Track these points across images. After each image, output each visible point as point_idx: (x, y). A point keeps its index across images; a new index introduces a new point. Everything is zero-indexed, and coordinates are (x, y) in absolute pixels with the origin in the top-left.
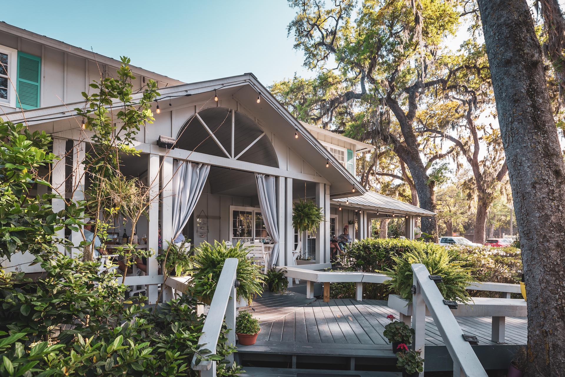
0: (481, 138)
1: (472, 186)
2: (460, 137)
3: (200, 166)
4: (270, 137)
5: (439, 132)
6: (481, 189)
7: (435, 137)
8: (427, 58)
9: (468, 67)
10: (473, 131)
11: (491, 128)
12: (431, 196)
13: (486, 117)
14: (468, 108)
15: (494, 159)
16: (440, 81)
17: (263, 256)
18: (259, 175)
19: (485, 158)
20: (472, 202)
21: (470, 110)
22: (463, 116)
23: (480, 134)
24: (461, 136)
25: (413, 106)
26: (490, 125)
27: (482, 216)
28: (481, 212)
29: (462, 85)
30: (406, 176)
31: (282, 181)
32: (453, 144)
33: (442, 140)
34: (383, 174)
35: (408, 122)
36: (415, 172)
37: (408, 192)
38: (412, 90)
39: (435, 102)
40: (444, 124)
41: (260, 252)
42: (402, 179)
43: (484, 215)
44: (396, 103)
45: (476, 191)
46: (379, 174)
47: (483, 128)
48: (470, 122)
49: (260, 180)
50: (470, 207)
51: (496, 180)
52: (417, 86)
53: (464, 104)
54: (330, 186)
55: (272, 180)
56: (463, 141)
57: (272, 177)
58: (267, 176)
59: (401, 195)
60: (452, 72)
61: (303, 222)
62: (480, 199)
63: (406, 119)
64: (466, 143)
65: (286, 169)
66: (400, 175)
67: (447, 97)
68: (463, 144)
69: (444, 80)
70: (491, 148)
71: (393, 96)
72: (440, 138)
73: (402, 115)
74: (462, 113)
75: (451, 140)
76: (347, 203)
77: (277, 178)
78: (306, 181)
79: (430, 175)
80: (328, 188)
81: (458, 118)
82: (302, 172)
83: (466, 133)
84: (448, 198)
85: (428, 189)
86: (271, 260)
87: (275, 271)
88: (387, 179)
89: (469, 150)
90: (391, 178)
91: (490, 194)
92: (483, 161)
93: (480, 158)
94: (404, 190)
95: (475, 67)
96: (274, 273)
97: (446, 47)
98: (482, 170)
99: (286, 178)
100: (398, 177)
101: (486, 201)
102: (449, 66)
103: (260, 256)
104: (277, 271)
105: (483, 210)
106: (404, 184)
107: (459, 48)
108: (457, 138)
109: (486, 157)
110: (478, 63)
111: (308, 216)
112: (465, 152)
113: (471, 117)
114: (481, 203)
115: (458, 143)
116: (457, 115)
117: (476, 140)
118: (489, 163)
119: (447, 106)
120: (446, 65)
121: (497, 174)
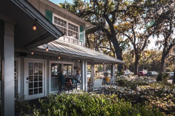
0: (136, 36)
1: (134, 53)
5: (122, 33)
6: (136, 54)
7: (121, 35)
9: (134, 6)
10: (134, 33)
13: (137, 29)
15: (140, 43)
20: (133, 58)
21: (133, 25)
22: (130, 28)
26: (138, 32)
27: (137, 63)
29: (131, 14)
32: (127, 37)
34: (104, 48)
37: (112, 54)
40: (124, 30)
42: (110, 49)
46: (102, 48)
47: (136, 33)
48: (133, 30)
50: (132, 60)
51: (141, 51)
52: (115, 11)
53: (131, 23)
56: (130, 37)
59: (110, 55)
60: (128, 8)
62: (136, 57)
64: (132, 37)
66: (110, 48)
67: (125, 20)
69: (125, 10)
70: (139, 40)
71: (106, 13)
72: (123, 35)
74: (130, 26)
76: (47, 50)
79: (121, 47)
81: (129, 28)
83: (131, 34)
84: (125, 57)
88: (105, 49)
89: (133, 40)
90: (107, 49)
91: (139, 55)
92: (136, 44)
94: (111, 54)
95: (136, 6)
98: (136, 47)
100: (109, 49)
101: (138, 58)
102: (127, 5)
106: (111, 51)
108: (128, 35)
112: (131, 41)
113: (133, 28)
114: (136, 59)
115: (129, 37)
116: (128, 27)
117: (135, 37)
118: (138, 45)
119: (125, 24)
120: (126, 5)
121: (141, 48)
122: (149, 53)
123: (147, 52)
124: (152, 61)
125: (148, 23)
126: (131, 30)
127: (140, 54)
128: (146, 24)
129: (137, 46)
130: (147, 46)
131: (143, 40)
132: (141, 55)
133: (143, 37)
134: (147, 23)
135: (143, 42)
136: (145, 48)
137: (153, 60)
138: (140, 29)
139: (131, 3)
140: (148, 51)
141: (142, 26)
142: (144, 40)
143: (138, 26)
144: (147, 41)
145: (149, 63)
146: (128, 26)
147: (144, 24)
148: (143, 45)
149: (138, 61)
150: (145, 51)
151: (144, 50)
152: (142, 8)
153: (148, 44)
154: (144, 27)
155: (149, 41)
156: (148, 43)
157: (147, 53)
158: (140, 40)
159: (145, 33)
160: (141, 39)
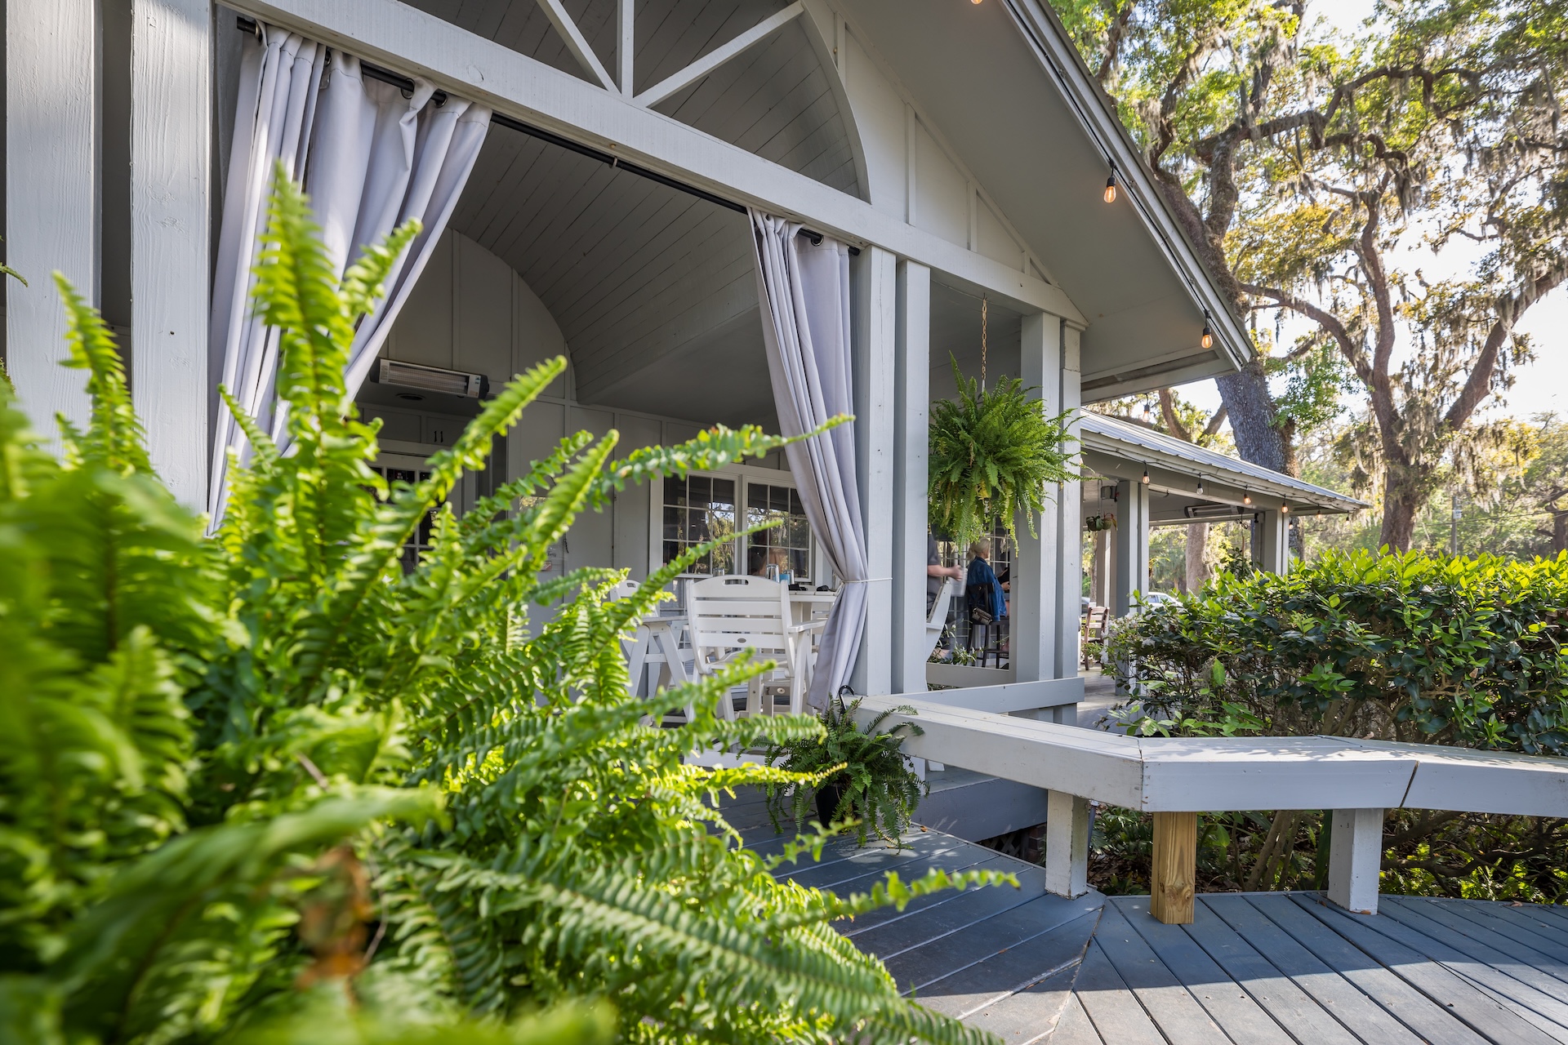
0: (1396, 310)
2: (1335, 305)
3: (422, 97)
4: (826, 32)
5: (1270, 293)
6: (1396, 455)
7: (1260, 306)
8: (1281, 31)
9: (1395, 74)
10: (1379, 286)
11: (1422, 283)
12: (1286, 462)
13: (1410, 248)
14: (1367, 216)
15: (1435, 368)
16: (1306, 118)
17: (785, 642)
18: (771, 223)
19: (1404, 367)
21: (1373, 221)
22: (1346, 244)
23: (1395, 296)
24: (1339, 302)
25: (1224, 192)
26: (1418, 273)
27: (1398, 533)
28: (1397, 521)
29: (1366, 135)
30: (1171, 420)
31: (881, 269)
32: (1314, 326)
33: (1279, 316)
35: (1211, 240)
36: (1235, 390)
38: (1223, 144)
39: (1262, 206)
40: (1291, 265)
41: (770, 625)
43: (1406, 530)
44: (1173, 183)
45: (1380, 460)
47: (1400, 281)
48: (1369, 259)
49: (773, 248)
51: (1446, 427)
53: (1356, 206)
54: (1083, 336)
55: (834, 257)
56: (1344, 319)
57: (835, 246)
58: (811, 236)
60: (1343, 93)
61: (975, 479)
62: (1393, 482)
63: (1204, 231)
64: (1355, 323)
65: (903, 217)
67: (1306, 186)
68: (1345, 326)
69: (1318, 115)
70: (1429, 337)
72: (1275, 311)
73: (1193, 218)
74: (1343, 234)
75: (1309, 315)
77: (857, 251)
78: (986, 293)
79: (1281, 400)
80: (1072, 337)
81: (1332, 251)
82: (973, 246)
83: (1352, 298)
85: (1279, 443)
86: (827, 664)
87: (849, 725)
89: (1363, 342)
91: (1425, 468)
92: (1400, 377)
93: (1393, 368)
95: (1418, 70)
96: (849, 737)
97: (1321, 20)
98: (1399, 398)
99: (901, 263)
101: (1412, 490)
102: (1336, 71)
103: (773, 643)
104: (860, 723)
105: (1401, 515)
107: (1372, 12)
108: (1325, 307)
109: (1408, 363)
110: (1428, 58)
111: (1000, 451)
112: (1350, 349)
113: (1375, 244)
114: (1397, 496)
115: (1329, 323)
116: (1330, 241)
117: (1385, 313)
118: (1418, 382)
119: (1298, 216)
120: (1322, 70)
121: (1446, 409)
122: (1520, 448)
123: (1498, 436)
124: (1547, 516)
125: (1520, 187)
126: (1353, 259)
127: (1438, 454)
128: (1499, 203)
129: (1408, 387)
130: (1499, 390)
131: (1460, 340)
132: (1445, 464)
133: (1467, 312)
134: (1505, 190)
135: (1467, 355)
136: (1487, 400)
137: (1554, 511)
138: (1435, 247)
139: (1371, 46)
140: (1514, 427)
141: (1455, 223)
142: (1478, 334)
143: (1421, 223)
144: (1508, 344)
145: (1514, 536)
146: (1326, 229)
147: (1478, 204)
148: (1461, 378)
149: (1412, 513)
150: (1481, 431)
151: (1475, 421)
152: (1473, 78)
153: (1512, 370)
154: (1473, 225)
155: (1520, 342)
156: (1517, 358)
157: (1504, 447)
158: (1438, 336)
159: (1491, 278)
160: (1446, 333)
